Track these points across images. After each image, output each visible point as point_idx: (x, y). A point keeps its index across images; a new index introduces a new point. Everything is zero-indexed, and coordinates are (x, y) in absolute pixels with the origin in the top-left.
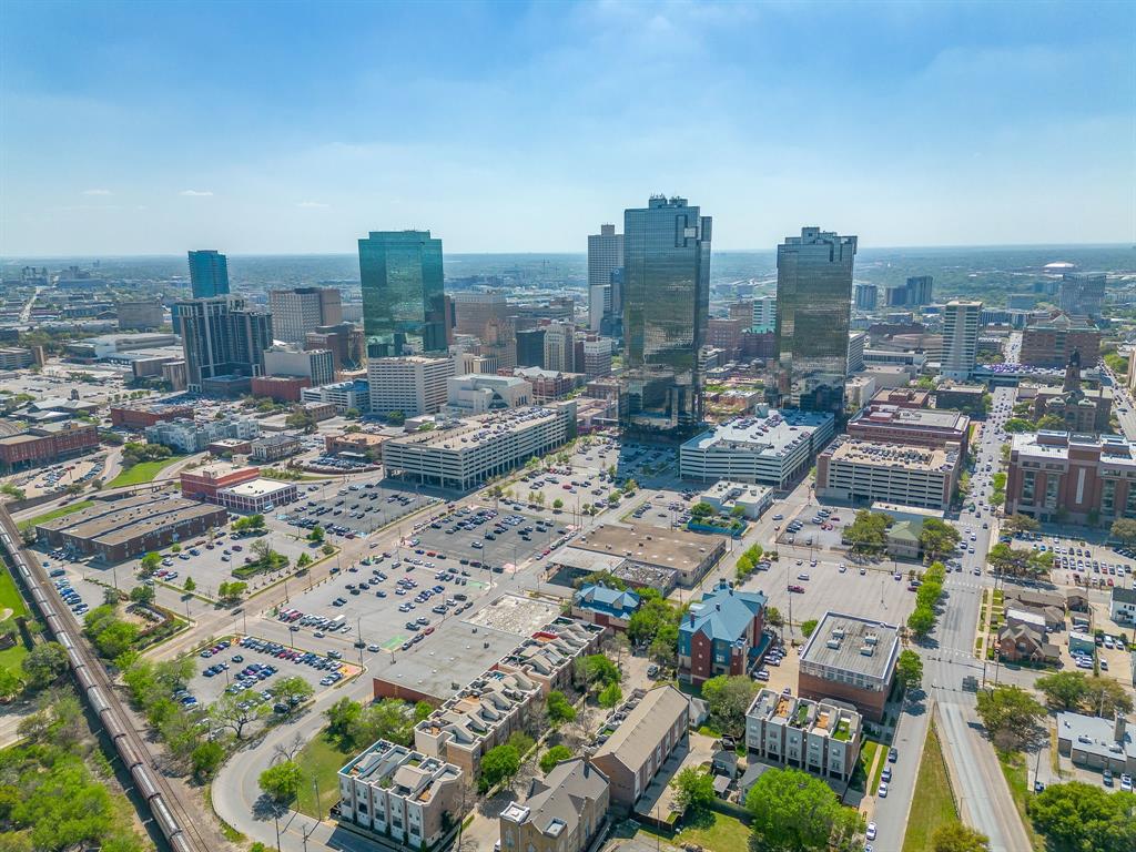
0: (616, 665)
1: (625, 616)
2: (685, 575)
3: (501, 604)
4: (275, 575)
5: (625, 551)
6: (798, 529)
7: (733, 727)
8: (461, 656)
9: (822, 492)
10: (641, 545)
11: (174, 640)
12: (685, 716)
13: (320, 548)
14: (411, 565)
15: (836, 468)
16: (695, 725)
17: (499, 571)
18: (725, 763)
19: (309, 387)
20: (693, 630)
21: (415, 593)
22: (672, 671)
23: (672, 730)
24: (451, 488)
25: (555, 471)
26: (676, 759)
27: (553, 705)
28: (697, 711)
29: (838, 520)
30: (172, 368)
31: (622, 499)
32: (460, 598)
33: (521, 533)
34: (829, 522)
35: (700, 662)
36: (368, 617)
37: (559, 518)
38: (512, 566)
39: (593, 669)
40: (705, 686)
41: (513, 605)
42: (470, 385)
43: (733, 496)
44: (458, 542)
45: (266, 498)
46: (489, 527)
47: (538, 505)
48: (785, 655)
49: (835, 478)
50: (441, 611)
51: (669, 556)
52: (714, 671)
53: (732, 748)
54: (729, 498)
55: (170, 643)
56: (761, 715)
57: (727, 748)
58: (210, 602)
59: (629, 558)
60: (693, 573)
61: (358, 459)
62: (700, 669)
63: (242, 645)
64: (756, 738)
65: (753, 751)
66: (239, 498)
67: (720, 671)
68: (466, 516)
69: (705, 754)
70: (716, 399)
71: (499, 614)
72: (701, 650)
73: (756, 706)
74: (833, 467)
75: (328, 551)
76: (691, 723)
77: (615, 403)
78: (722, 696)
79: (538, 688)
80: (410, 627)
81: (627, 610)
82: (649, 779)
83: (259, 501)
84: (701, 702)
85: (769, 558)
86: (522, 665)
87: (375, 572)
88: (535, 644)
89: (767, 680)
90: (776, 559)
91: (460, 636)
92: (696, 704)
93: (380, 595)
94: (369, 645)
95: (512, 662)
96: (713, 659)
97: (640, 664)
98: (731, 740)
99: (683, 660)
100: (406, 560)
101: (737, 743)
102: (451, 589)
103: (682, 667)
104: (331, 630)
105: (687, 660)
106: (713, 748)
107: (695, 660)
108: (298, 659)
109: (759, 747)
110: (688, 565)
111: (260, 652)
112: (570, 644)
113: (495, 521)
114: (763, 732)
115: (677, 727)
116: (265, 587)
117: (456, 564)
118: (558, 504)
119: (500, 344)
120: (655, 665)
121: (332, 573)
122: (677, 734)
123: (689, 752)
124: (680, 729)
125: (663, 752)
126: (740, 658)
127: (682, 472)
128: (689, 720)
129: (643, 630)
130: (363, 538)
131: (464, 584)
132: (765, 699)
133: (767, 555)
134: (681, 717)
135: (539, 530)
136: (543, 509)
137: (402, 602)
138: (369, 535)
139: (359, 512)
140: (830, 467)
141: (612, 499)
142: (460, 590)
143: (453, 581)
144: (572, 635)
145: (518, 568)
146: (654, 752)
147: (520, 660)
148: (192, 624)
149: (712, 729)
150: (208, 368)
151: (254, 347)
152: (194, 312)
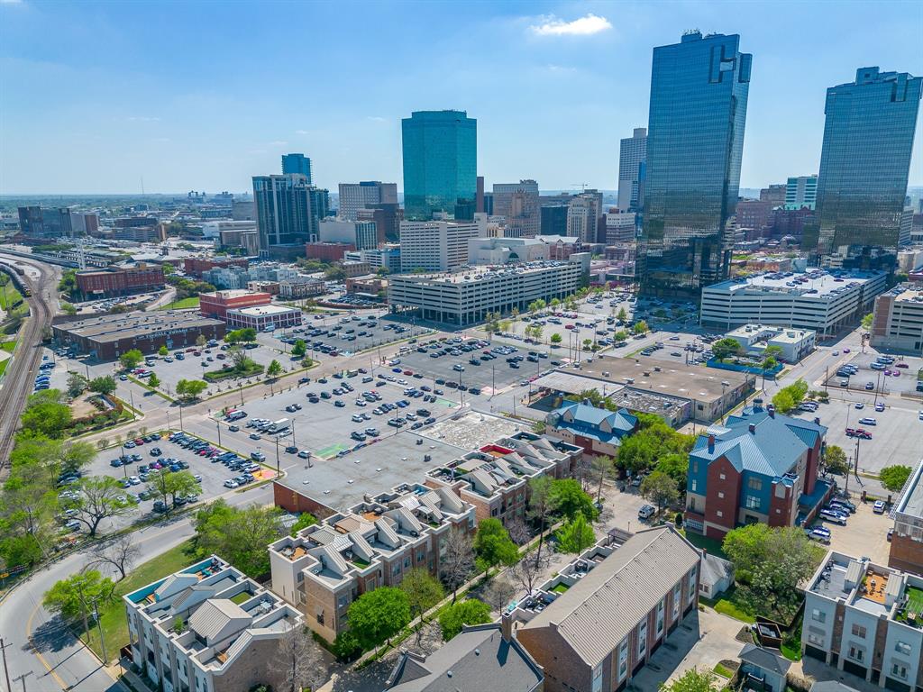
0: (595, 500)
1: (614, 441)
2: (701, 408)
3: (462, 419)
4: (244, 382)
5: (625, 379)
6: (852, 373)
7: (774, 607)
8: (391, 466)
9: (879, 340)
10: (647, 375)
11: (113, 430)
12: (693, 580)
13: (300, 361)
14: (382, 380)
15: (901, 311)
16: (709, 595)
17: (475, 392)
18: (764, 669)
19: (352, 251)
20: (712, 458)
21: (377, 404)
22: (675, 515)
23: (669, 598)
24: (449, 321)
25: (559, 315)
26: (673, 647)
27: (486, 538)
28: (714, 573)
29: (907, 367)
30: (247, 236)
31: (629, 340)
32: (422, 413)
33: (509, 361)
34: (893, 369)
35: (721, 505)
36: (315, 424)
37: (555, 351)
38: (491, 389)
39: (554, 496)
40: (727, 540)
41: (478, 421)
42: (489, 245)
43: (764, 338)
44: (439, 365)
45: (268, 319)
46: (478, 354)
47: (535, 339)
48: (853, 511)
49: (899, 324)
50: (397, 424)
51: (682, 387)
52: (742, 520)
53: (775, 644)
54: (759, 340)
55: (109, 432)
56: (832, 594)
57: (765, 642)
58: (169, 399)
59: (629, 385)
60: (712, 405)
61: (371, 299)
62: (720, 514)
63: (171, 439)
64: (822, 633)
65: (813, 654)
66: (244, 318)
67: (752, 520)
68: (455, 344)
69: (725, 646)
70: (743, 265)
71: (458, 428)
72: (722, 486)
73: (821, 577)
74: (897, 310)
75: (307, 365)
76: (702, 592)
77: (632, 263)
78: (757, 556)
79: (468, 512)
80: (356, 437)
81: (617, 433)
82: (621, 678)
83: (261, 320)
84: (720, 561)
85: (817, 399)
86: (457, 480)
87: (343, 384)
88: (483, 458)
89: (828, 543)
90: (826, 402)
91: (400, 446)
92: (711, 563)
93: (338, 405)
94: (301, 449)
95: (445, 477)
96: (740, 503)
97: (631, 502)
98: (772, 628)
99: (693, 502)
100: (380, 376)
101: (783, 635)
102: (417, 404)
103: (692, 510)
104: (270, 433)
105: (700, 502)
106: (740, 637)
107: (712, 503)
108: (215, 457)
109: (827, 648)
110: (705, 397)
111: (185, 447)
112: (530, 463)
113: (485, 349)
114: (838, 625)
115: (677, 596)
116: (229, 390)
117: (430, 383)
118: (556, 339)
119: (524, 216)
120: (651, 505)
121: (301, 382)
122: (676, 606)
123: (699, 639)
124: (683, 599)
125: (651, 633)
126: (786, 502)
127: (702, 318)
128: (699, 586)
129: (638, 459)
130: (347, 355)
131: (433, 401)
132: (836, 567)
133: (813, 395)
134: (685, 578)
135: (531, 360)
136: (540, 343)
137: (357, 413)
138: (353, 354)
139: (352, 335)
140: (892, 310)
141: (618, 337)
142: (427, 406)
143: (422, 398)
144: (536, 453)
145: (497, 392)
146: (634, 633)
147: (456, 475)
148: (138, 417)
149: (739, 606)
150: (275, 236)
151: (313, 219)
152: (264, 187)
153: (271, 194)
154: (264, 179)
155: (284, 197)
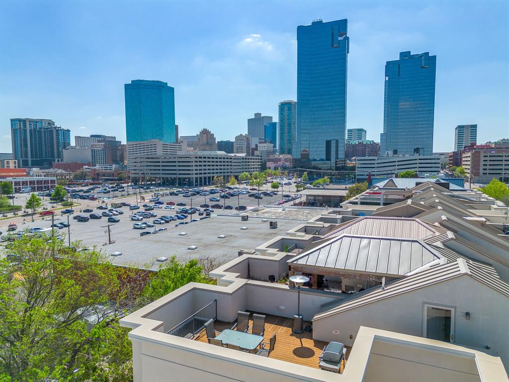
8: (236, 234)
13: (59, 203)
15: (487, 159)
49: (488, 167)
61: (113, 180)
75: (67, 205)
119: (208, 144)
130: (106, 200)
138: (111, 199)
140: (483, 159)
150: (28, 160)
151: (58, 149)
152: (20, 125)
153: (25, 131)
154: (20, 120)
155: (35, 134)
